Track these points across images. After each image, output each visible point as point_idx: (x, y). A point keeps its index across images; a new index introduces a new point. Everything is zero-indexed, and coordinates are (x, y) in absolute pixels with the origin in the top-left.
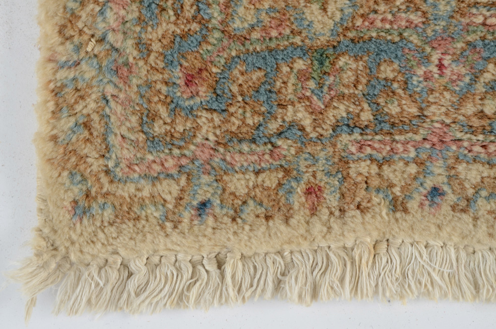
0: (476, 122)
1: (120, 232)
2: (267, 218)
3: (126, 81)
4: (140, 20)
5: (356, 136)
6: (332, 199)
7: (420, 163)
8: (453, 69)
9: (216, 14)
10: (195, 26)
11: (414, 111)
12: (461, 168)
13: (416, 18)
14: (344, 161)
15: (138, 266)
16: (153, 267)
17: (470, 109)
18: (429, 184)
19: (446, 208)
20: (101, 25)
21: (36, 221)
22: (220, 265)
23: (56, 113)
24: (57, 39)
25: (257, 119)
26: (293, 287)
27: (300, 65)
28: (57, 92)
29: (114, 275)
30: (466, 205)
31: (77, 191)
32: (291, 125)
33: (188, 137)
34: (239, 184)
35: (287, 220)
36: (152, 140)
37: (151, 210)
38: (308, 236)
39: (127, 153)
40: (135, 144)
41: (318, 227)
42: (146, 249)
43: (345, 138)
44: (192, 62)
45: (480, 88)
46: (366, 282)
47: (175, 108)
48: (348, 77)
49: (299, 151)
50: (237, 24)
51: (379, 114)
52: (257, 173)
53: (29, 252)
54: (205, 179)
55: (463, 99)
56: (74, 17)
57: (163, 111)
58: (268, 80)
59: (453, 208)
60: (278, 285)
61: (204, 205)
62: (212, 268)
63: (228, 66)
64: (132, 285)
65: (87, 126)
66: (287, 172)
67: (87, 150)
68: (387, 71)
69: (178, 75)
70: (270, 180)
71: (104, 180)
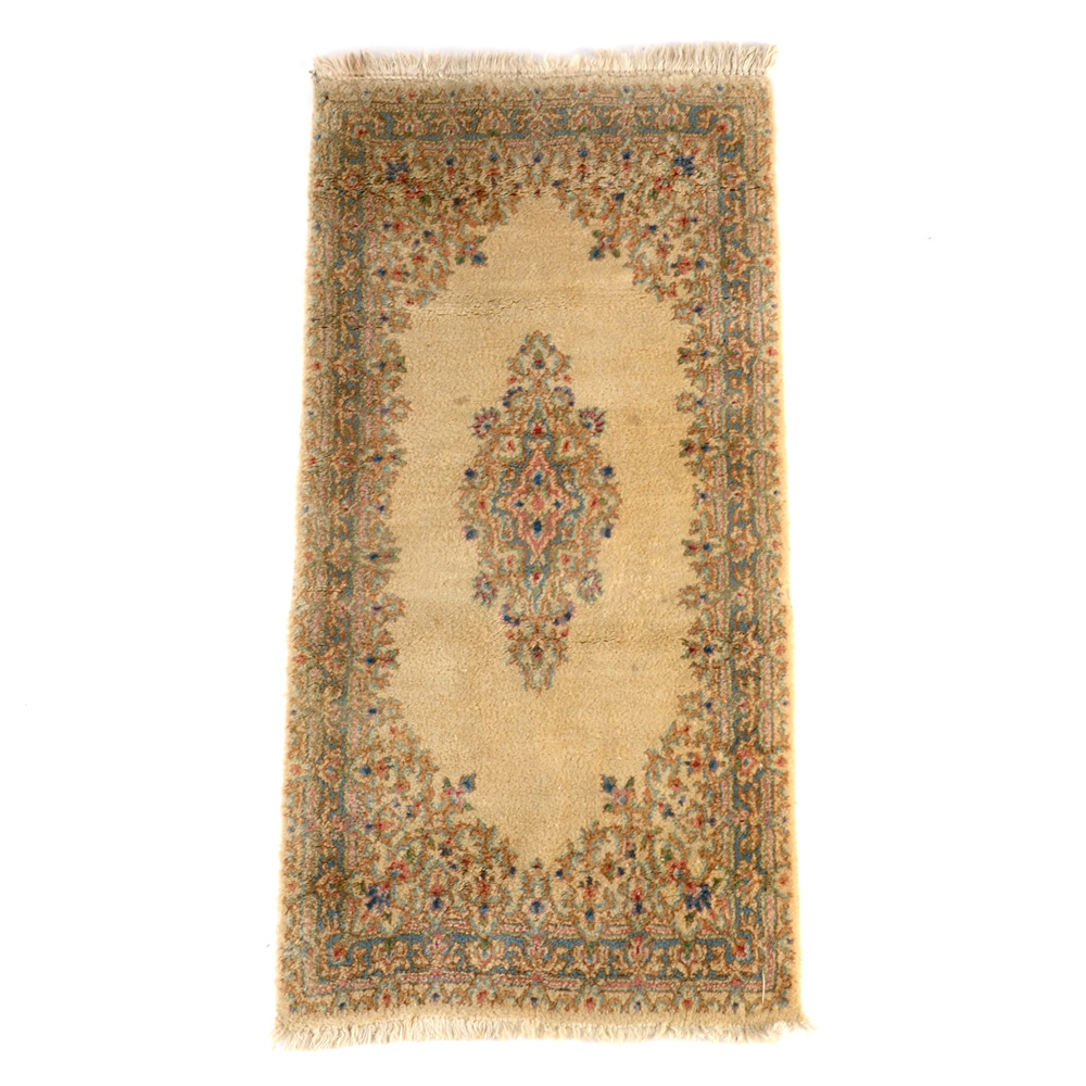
0: (451, 967)
1: (309, 1017)
2: (369, 1009)
3: (311, 955)
4: (317, 930)
5: (404, 973)
6: (394, 1000)
7: (430, 984)
8: (442, 945)
9: (347, 927)
10: (338, 932)
11: (426, 962)
12: (445, 985)
13: (427, 925)
14: (399, 984)
15: (316, 1031)
16: (322, 1032)
17: (448, 961)
18: (433, 992)
19: (440, 1002)
20: (301, 934)
21: (275, 1014)
22: (350, 1030)
23: (283, 970)
24: (284, 940)
25: (364, 968)
26: (379, 1037)
27: (381, 945)
28: (284, 961)
29: (306, 1035)
30: (448, 1001)
31: (291, 1001)
32: (378, 970)
33: (336, 977)
34: (356, 996)
35: (376, 1010)
36: (322, 979)
37: (321, 1008)
38: (385, 1016)
39: (312, 985)
40: (314, 980)
41: (389, 1012)
42: (319, 1024)
43: (399, 975)
44: (336, 946)
45: (452, 952)
46: (409, 1035)
47: (331, 966)
48: (400, 950)
49: (381, 981)
50: (355, 930)
51: (412, 964)
52: (364, 990)
53: (273, 1027)
54: (343, 994)
55: (446, 957)
56: (291, 930)
57: (326, 967)
58: (368, 952)
59: (443, 1001)
60: (373, 1037)
61: (342, 1005)
62: (346, 1031)
63: (352, 947)
64: (314, 1039)
65: (295, 974)
66: (376, 990)
67: (295, 984)
68: (416, 947)
69: (332, 952)
70: (369, 993)
71: (302, 996)
